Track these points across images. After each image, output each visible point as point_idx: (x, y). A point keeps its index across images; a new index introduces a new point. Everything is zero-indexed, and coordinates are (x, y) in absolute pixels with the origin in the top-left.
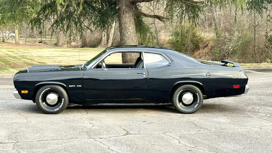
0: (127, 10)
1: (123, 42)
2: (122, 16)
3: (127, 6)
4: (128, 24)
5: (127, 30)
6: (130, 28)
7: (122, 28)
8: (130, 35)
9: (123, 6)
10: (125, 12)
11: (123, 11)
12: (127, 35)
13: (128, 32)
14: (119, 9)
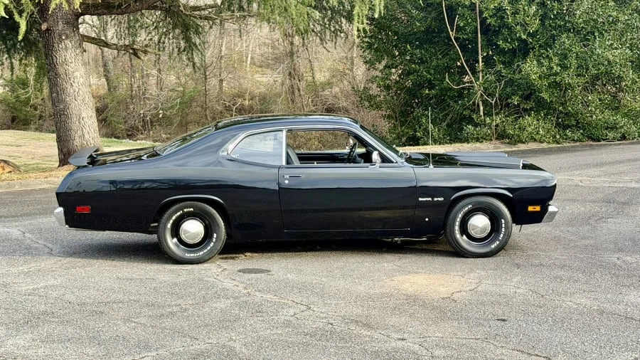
0: (68, 32)
1: (62, 107)
2: (56, 45)
3: (67, 23)
4: (73, 65)
5: (72, 80)
6: (77, 74)
7: (56, 75)
8: (77, 90)
9: (58, 22)
10: (64, 37)
11: (60, 36)
12: (72, 91)
13: (73, 84)
14: (48, 30)
